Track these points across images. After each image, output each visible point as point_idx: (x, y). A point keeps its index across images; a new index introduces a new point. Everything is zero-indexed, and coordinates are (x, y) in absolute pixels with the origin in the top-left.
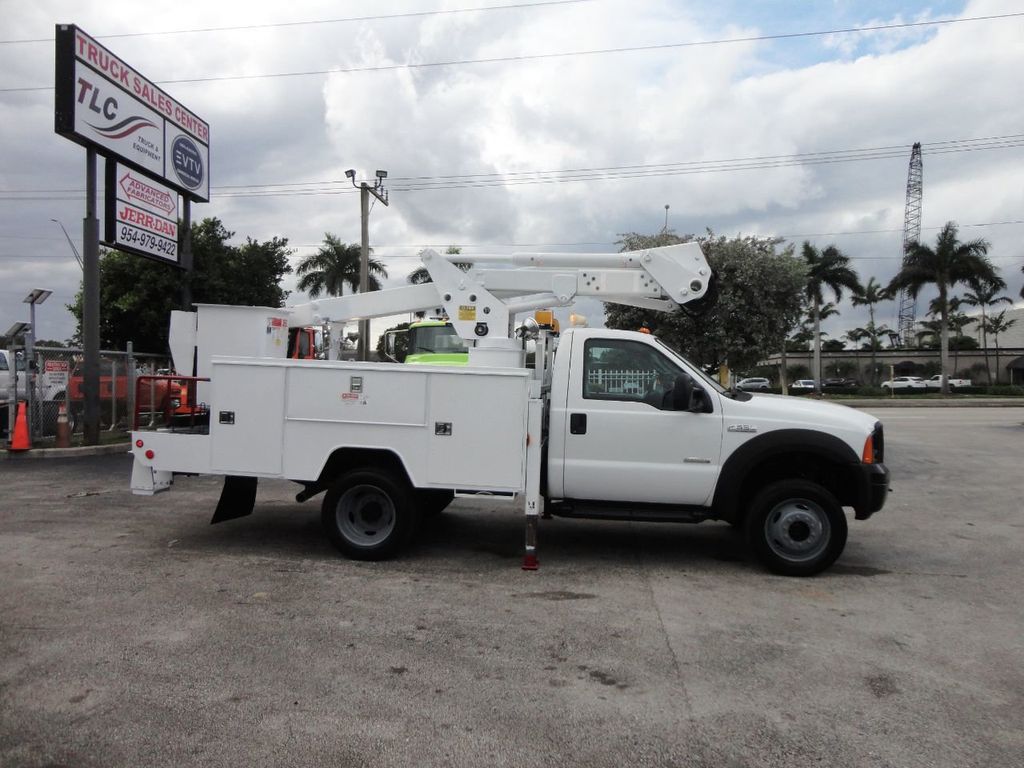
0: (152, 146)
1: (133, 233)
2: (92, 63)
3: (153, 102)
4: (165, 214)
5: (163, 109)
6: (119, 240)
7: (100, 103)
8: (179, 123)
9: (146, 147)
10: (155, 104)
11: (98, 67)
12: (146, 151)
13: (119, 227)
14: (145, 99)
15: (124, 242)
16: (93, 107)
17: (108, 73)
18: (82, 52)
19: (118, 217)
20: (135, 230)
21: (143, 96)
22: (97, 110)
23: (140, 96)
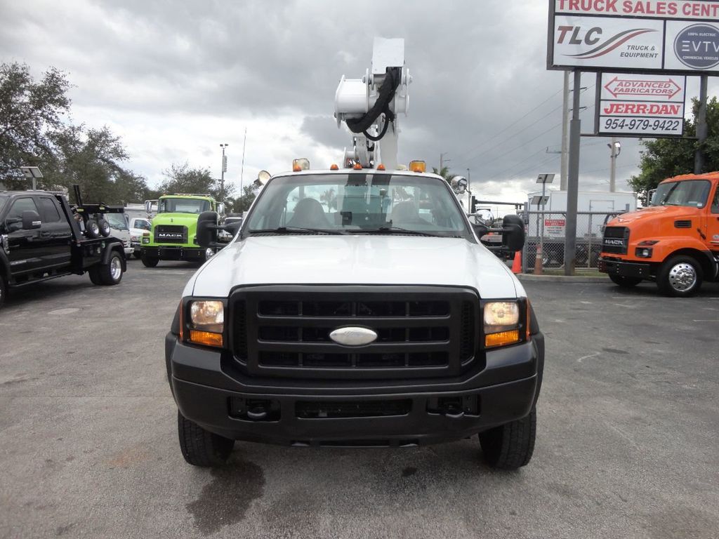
0: (646, 48)
1: (619, 122)
2: (574, 11)
3: (648, 11)
4: (666, 98)
5: (664, 13)
6: (602, 129)
7: (581, 36)
8: (690, 16)
9: (639, 51)
10: (653, 12)
11: (581, 11)
12: (638, 54)
13: (603, 121)
14: (639, 14)
15: (610, 130)
16: (575, 41)
17: (593, 11)
18: (562, 7)
19: (602, 112)
20: (621, 119)
21: (635, 12)
22: (579, 42)
23: (631, 14)
